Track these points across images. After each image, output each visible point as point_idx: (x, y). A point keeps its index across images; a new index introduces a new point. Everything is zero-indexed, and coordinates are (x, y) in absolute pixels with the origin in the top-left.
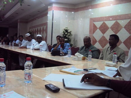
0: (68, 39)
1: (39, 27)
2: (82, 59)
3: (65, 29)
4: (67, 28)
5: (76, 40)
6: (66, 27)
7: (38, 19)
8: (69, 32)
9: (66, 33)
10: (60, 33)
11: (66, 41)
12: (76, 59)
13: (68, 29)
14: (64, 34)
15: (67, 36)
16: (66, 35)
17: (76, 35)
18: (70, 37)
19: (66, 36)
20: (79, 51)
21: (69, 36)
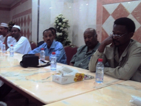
0: (64, 32)
1: (24, 15)
2: (75, 79)
3: (57, 18)
4: (60, 16)
5: (75, 34)
6: (60, 14)
7: (22, 3)
8: (64, 23)
9: (60, 24)
10: (51, 23)
11: (60, 36)
12: (60, 81)
13: (63, 17)
14: (57, 25)
15: (61, 28)
16: (60, 26)
17: (76, 27)
18: (66, 29)
19: (59, 28)
20: (77, 54)
21: (64, 28)
